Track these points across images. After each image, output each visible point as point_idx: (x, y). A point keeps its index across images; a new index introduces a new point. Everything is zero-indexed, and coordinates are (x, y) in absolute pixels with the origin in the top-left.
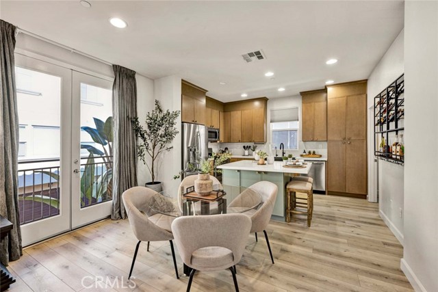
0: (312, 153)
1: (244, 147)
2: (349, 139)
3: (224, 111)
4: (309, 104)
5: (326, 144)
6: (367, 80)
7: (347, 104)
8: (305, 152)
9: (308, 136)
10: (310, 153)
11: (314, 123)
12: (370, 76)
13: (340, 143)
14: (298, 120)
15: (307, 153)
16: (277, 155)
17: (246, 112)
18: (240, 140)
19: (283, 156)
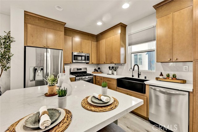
1: (109, 68)
5: (190, 66)
8: (161, 75)
9: (164, 56)
15: (165, 76)
16: (133, 76)
17: (109, 39)
18: (105, 62)
19: (139, 77)
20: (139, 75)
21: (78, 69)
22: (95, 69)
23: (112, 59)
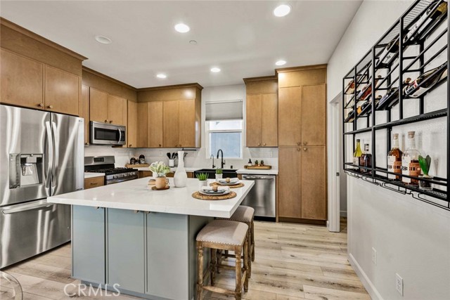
0: (259, 163)
1: (169, 155)
2: (305, 145)
3: (138, 102)
4: (254, 96)
5: (276, 151)
6: (326, 65)
7: (302, 96)
8: (250, 162)
9: (254, 140)
10: (256, 163)
11: (262, 123)
12: (330, 58)
13: (294, 150)
14: (242, 118)
15: (254, 164)
16: (214, 167)
17: (170, 103)
18: (162, 144)
19: (222, 167)
20: (223, 164)
21: (96, 160)
22: (132, 159)
23: (178, 139)
